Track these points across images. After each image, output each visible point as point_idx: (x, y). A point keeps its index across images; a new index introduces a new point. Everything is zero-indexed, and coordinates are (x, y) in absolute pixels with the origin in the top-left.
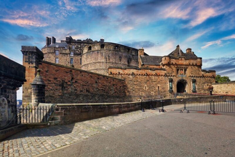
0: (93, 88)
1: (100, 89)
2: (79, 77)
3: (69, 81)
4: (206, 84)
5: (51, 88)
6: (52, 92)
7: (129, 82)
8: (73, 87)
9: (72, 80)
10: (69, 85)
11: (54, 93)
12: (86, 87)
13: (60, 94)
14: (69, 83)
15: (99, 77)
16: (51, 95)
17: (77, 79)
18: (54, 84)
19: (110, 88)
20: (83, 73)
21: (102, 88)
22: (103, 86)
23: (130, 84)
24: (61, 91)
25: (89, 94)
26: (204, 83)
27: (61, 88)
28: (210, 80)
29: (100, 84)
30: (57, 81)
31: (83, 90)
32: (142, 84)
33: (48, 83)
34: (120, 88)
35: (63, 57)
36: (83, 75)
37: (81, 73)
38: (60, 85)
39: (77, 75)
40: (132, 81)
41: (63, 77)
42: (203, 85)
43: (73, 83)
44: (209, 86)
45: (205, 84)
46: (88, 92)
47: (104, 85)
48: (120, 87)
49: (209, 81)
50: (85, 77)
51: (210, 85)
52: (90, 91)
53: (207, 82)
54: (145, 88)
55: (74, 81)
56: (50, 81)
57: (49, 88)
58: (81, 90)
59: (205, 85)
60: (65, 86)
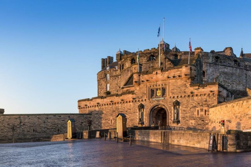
0: (40, 128)
1: (49, 128)
2: (27, 120)
3: (18, 125)
4: (199, 109)
5: (5, 131)
6: (6, 133)
7: (96, 116)
8: (21, 129)
9: (20, 124)
10: (18, 127)
11: (7, 134)
12: (33, 128)
13: (11, 134)
14: (18, 126)
15: (48, 117)
16: (6, 135)
17: (25, 123)
18: (7, 128)
19: (63, 126)
20: (30, 117)
21: (52, 127)
22: (54, 125)
23: (96, 118)
24: (12, 132)
25: (36, 133)
26: (195, 107)
27: (12, 130)
28: (206, 101)
29: (49, 123)
30: (10, 126)
31: (30, 130)
32: (107, 116)
33: (4, 128)
34: (81, 125)
35: (114, 81)
36: (31, 119)
37: (28, 117)
38: (11, 128)
39: (25, 119)
40: (97, 114)
41: (14, 123)
42: (192, 110)
43: (21, 126)
44: (204, 111)
45: (197, 109)
46: (35, 132)
47: (55, 123)
48: (82, 123)
49: (204, 103)
50: (32, 119)
51: (207, 110)
52: (37, 130)
53: (201, 104)
54: (110, 122)
55: (22, 124)
56: (5, 126)
57: (4, 131)
58: (28, 130)
59: (197, 111)
60: (15, 128)
